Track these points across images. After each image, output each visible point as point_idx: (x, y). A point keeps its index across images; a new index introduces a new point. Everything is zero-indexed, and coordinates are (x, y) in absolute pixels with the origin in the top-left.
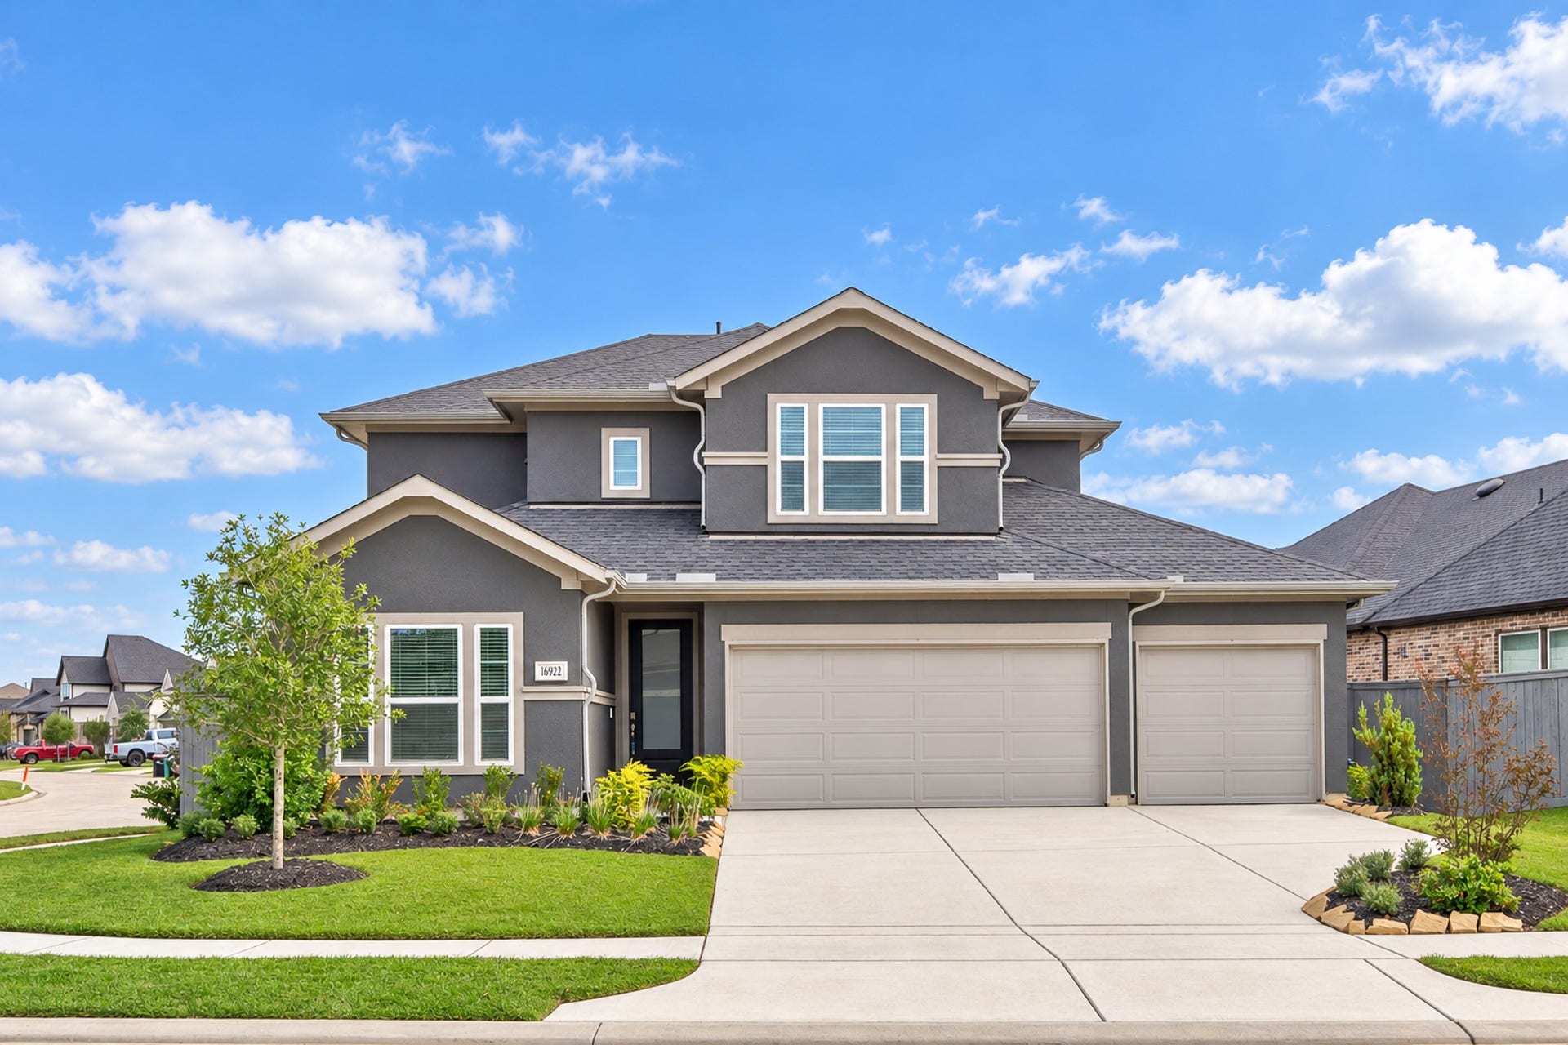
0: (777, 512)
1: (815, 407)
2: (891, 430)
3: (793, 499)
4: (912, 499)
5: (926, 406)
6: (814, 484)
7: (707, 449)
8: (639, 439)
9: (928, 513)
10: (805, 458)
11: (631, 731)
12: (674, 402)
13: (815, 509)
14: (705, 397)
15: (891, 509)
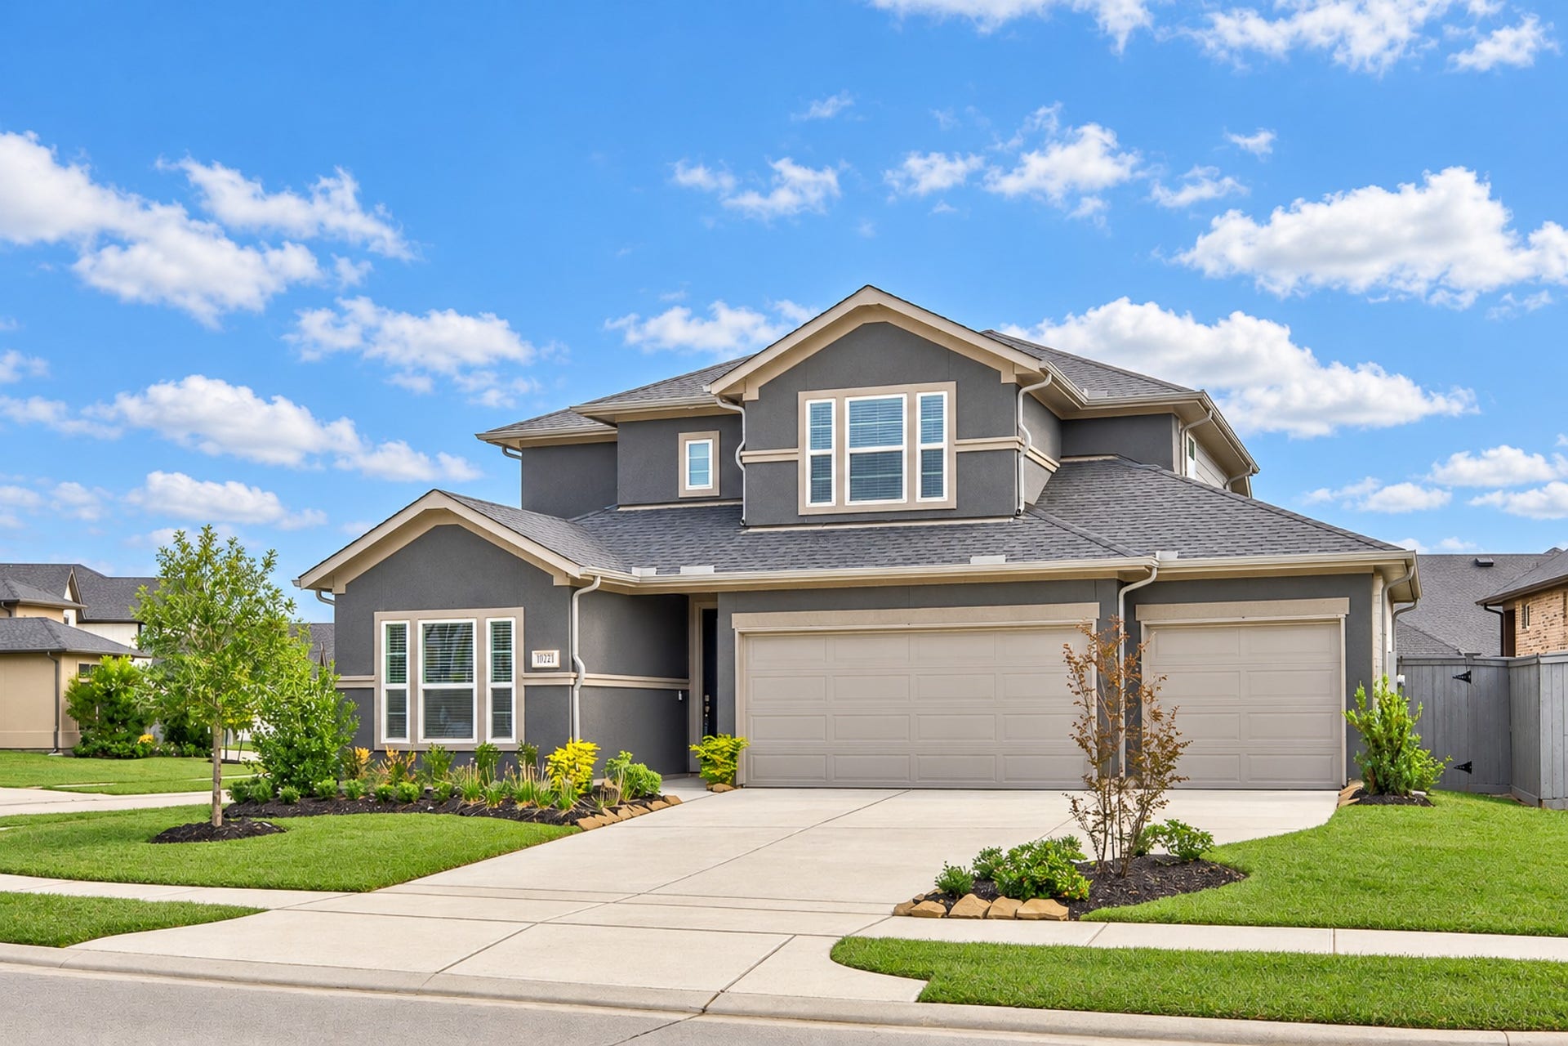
0: (808, 505)
1: (841, 403)
2: (912, 420)
3: (822, 491)
4: (932, 486)
5: (945, 394)
6: (841, 475)
7: (746, 448)
8: (710, 442)
9: (947, 498)
10: (832, 451)
11: (704, 713)
12: (719, 407)
13: (841, 499)
14: (744, 400)
15: (911, 496)
